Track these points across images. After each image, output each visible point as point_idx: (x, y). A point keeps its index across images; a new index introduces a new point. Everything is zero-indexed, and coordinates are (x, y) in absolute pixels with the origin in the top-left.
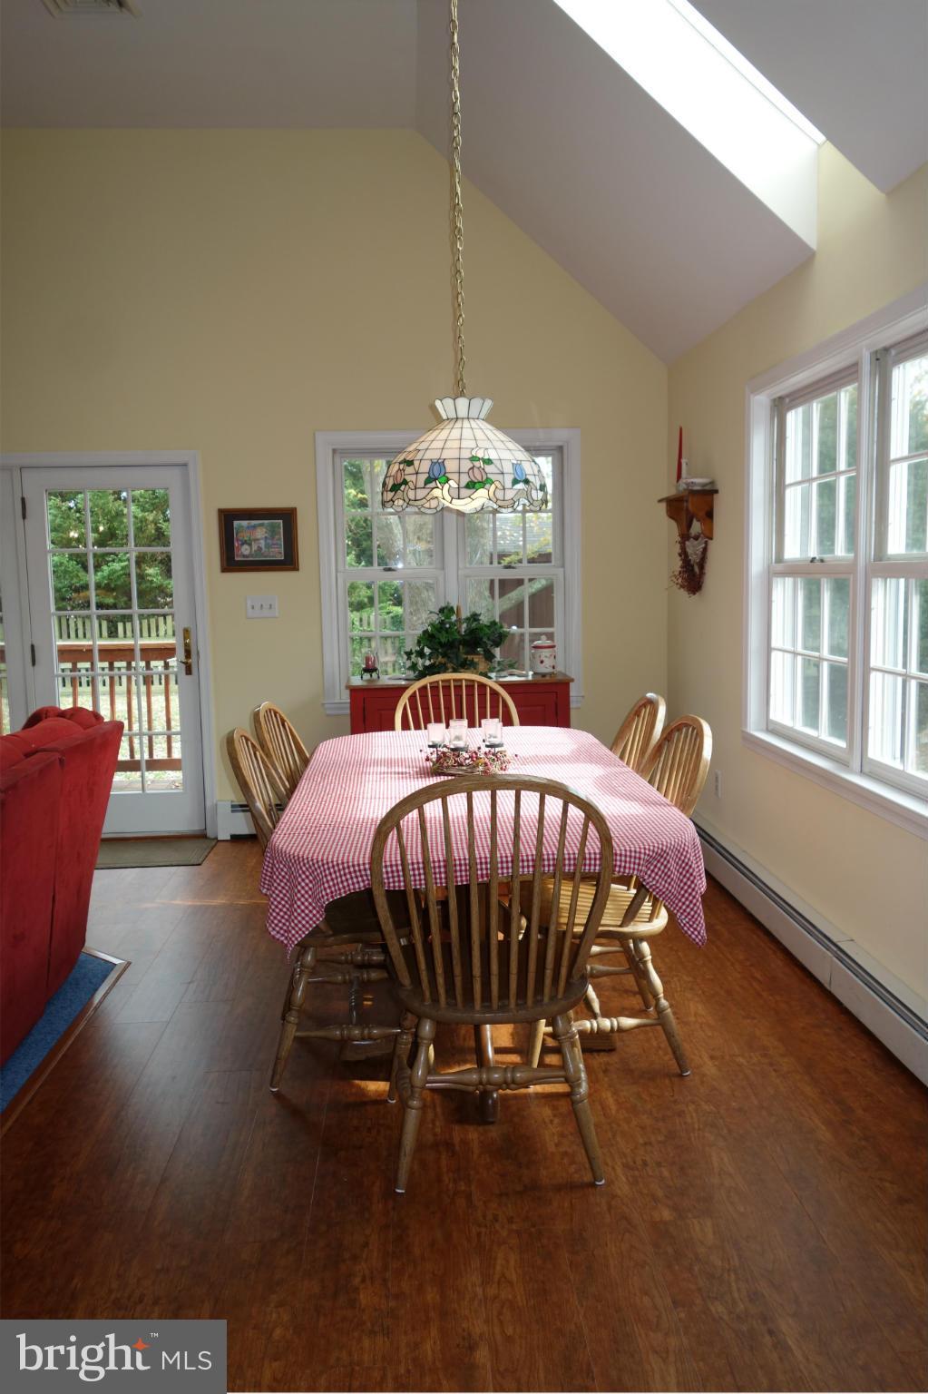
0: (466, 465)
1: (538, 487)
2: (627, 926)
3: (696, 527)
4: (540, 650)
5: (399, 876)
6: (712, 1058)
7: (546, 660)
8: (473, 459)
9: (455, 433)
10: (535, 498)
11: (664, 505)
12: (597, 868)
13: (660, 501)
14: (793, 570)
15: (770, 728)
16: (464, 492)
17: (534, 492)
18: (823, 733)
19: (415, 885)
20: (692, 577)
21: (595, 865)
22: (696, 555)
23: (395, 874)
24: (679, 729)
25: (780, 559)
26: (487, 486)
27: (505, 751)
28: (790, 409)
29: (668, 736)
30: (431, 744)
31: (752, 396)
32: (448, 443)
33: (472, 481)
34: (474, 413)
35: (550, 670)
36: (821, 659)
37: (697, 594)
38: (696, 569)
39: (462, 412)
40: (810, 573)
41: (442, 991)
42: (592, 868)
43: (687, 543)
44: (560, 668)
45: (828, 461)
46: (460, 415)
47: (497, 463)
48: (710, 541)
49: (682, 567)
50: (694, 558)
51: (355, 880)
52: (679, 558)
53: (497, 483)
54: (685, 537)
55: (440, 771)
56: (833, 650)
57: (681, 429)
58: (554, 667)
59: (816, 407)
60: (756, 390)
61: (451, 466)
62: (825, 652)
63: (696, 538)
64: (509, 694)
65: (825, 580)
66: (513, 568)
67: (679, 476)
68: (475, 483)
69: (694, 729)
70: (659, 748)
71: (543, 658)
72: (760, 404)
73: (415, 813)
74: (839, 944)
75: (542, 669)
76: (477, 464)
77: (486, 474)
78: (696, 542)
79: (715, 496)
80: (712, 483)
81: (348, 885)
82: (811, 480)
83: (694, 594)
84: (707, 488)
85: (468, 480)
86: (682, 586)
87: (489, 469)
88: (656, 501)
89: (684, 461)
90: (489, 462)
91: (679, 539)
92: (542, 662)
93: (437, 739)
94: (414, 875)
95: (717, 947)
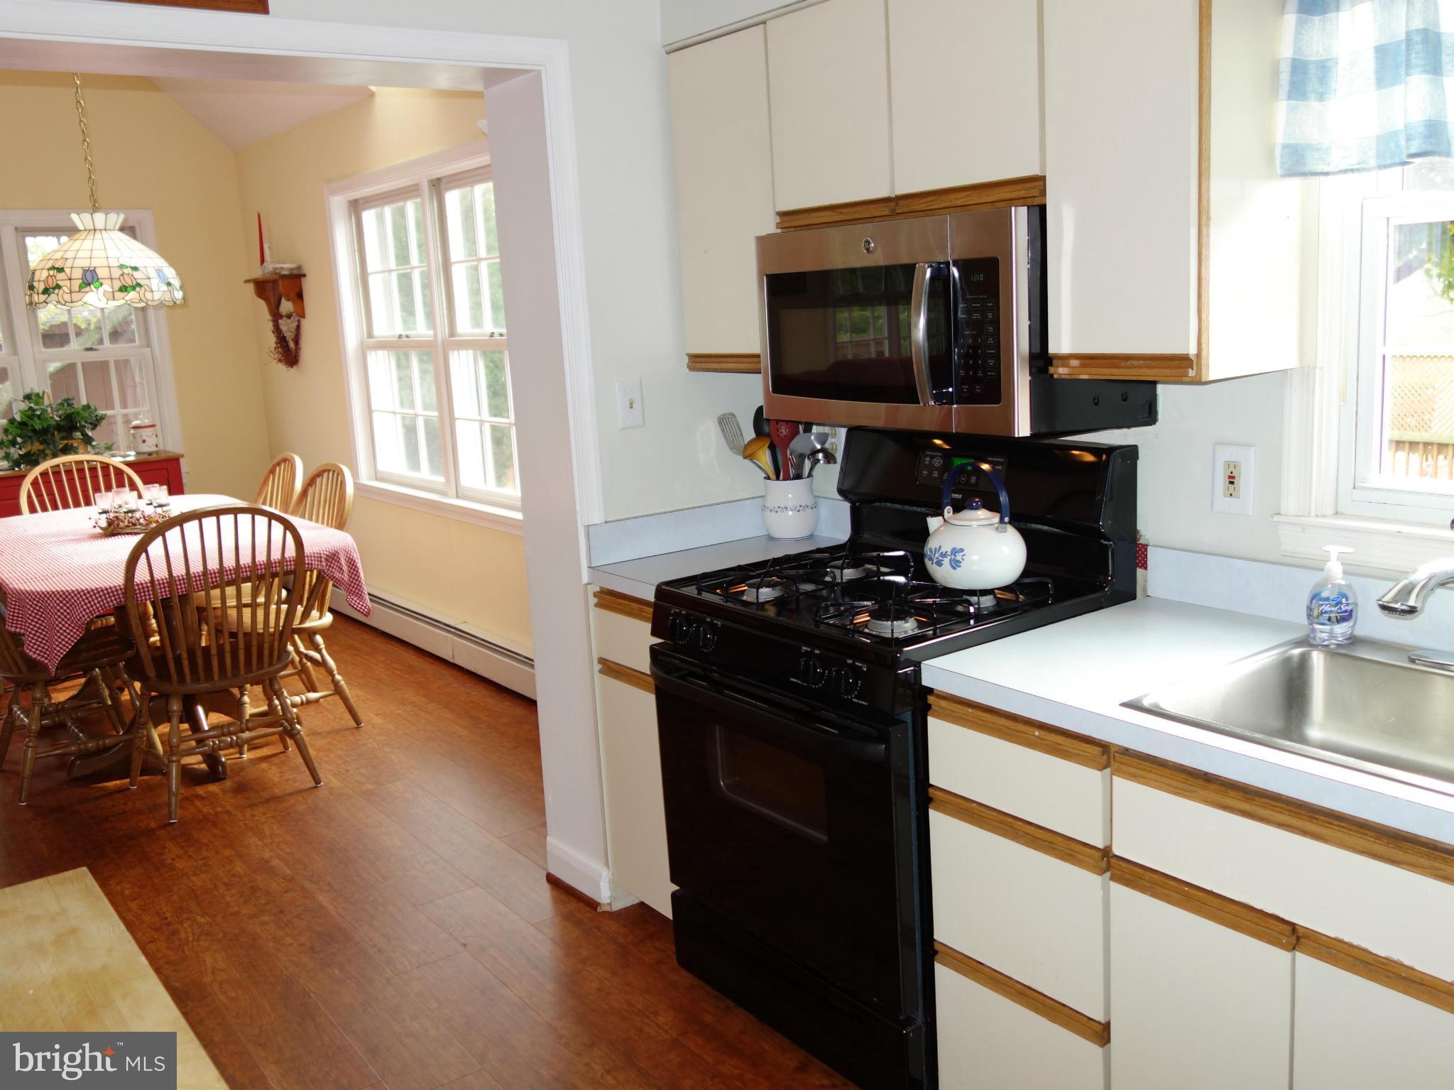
0: (117, 273)
1: (178, 288)
2: (304, 623)
3: (286, 306)
4: (141, 430)
5: (148, 591)
6: (377, 715)
7: (148, 440)
8: (121, 267)
9: (98, 243)
10: (177, 297)
11: (251, 286)
12: (293, 567)
13: (247, 281)
14: (383, 345)
15: (378, 477)
16: (118, 295)
17: (175, 292)
18: (425, 473)
19: (162, 596)
20: (289, 353)
21: (291, 565)
22: (291, 332)
23: (142, 591)
24: (320, 474)
25: (370, 335)
26: (138, 289)
27: (170, 510)
28: (365, 209)
29: (310, 483)
30: (101, 511)
31: (330, 197)
32: (93, 252)
33: (124, 286)
34: (110, 226)
35: (154, 449)
36: (417, 415)
37: (295, 367)
38: (292, 345)
39: (100, 225)
40: (400, 347)
41: (187, 670)
42: (289, 567)
43: (280, 321)
44: (161, 447)
45: (403, 257)
46: (98, 227)
47: (143, 270)
48: (302, 320)
49: (277, 343)
50: (289, 336)
51: (109, 600)
52: (273, 335)
53: (146, 287)
54: (276, 316)
55: (115, 532)
56: (426, 407)
57: (259, 215)
58: (157, 446)
59: (388, 211)
60: (334, 192)
61: (102, 273)
62: (419, 409)
63: (289, 316)
64: (136, 472)
65: (413, 352)
66: (95, 350)
67: (263, 260)
68: (127, 287)
69: (334, 472)
70: (304, 493)
71: (144, 438)
72: (337, 205)
73: (159, 540)
74: (456, 626)
75: (146, 448)
76: (126, 271)
77: (135, 279)
78: (289, 321)
79: (303, 279)
80: (299, 268)
81: (104, 605)
82: (390, 271)
83: (292, 367)
84: (295, 272)
85: (121, 285)
86: (280, 361)
87: (137, 274)
88: (243, 282)
89: (266, 246)
90: (135, 269)
91: (270, 318)
92: (144, 441)
93: (107, 506)
94: (161, 589)
95: (361, 657)
